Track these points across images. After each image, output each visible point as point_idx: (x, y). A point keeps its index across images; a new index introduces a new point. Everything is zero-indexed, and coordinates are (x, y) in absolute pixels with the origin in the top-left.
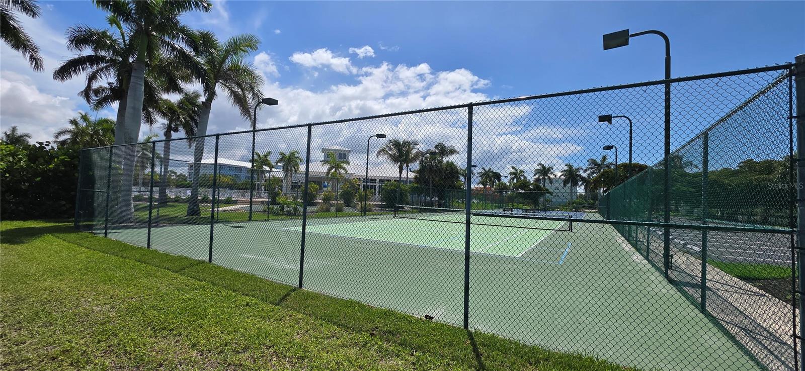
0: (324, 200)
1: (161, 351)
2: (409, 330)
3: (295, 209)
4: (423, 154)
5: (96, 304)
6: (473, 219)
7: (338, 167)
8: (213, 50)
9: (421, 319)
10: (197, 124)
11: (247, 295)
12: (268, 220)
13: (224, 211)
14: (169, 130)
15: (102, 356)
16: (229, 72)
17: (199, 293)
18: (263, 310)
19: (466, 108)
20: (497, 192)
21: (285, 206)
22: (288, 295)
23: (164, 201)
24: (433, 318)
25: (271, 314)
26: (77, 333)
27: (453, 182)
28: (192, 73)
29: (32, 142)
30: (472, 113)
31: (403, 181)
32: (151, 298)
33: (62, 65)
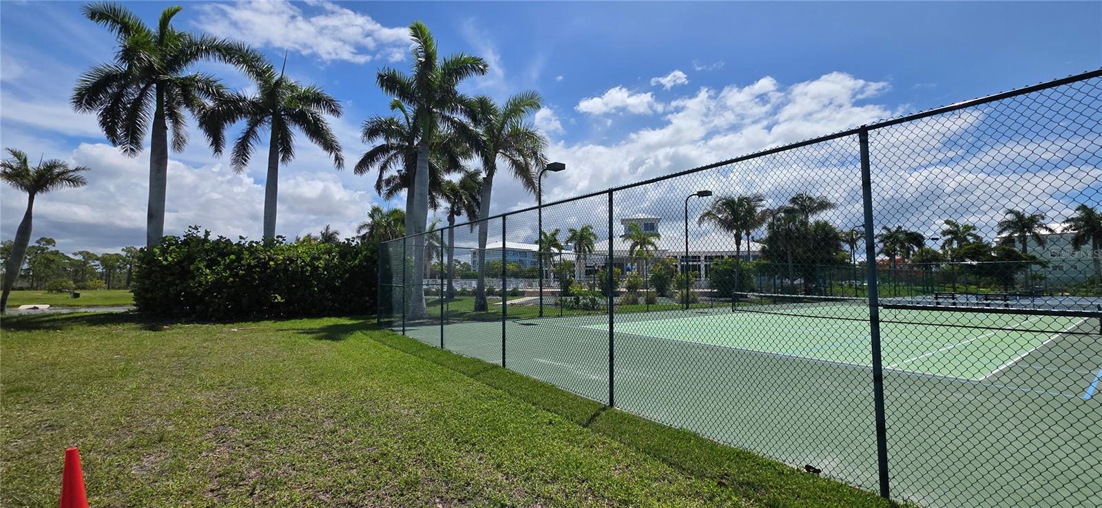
0: (628, 288)
1: (467, 468)
2: (781, 486)
3: (593, 301)
4: (772, 213)
5: (403, 406)
6: (883, 313)
7: (644, 242)
8: (491, 116)
9: (798, 470)
10: (478, 204)
11: (548, 410)
12: (561, 315)
13: (512, 304)
14: (453, 213)
15: (414, 465)
16: (509, 139)
17: (496, 403)
18: (569, 431)
19: (855, 135)
20: (918, 266)
21: (581, 298)
22: (597, 414)
23: (452, 295)
24: (819, 471)
25: (579, 437)
26: (391, 436)
27: (829, 253)
28: (471, 146)
29: (341, 239)
30: (868, 142)
31: (742, 257)
32: (450, 405)
33: (361, 159)
